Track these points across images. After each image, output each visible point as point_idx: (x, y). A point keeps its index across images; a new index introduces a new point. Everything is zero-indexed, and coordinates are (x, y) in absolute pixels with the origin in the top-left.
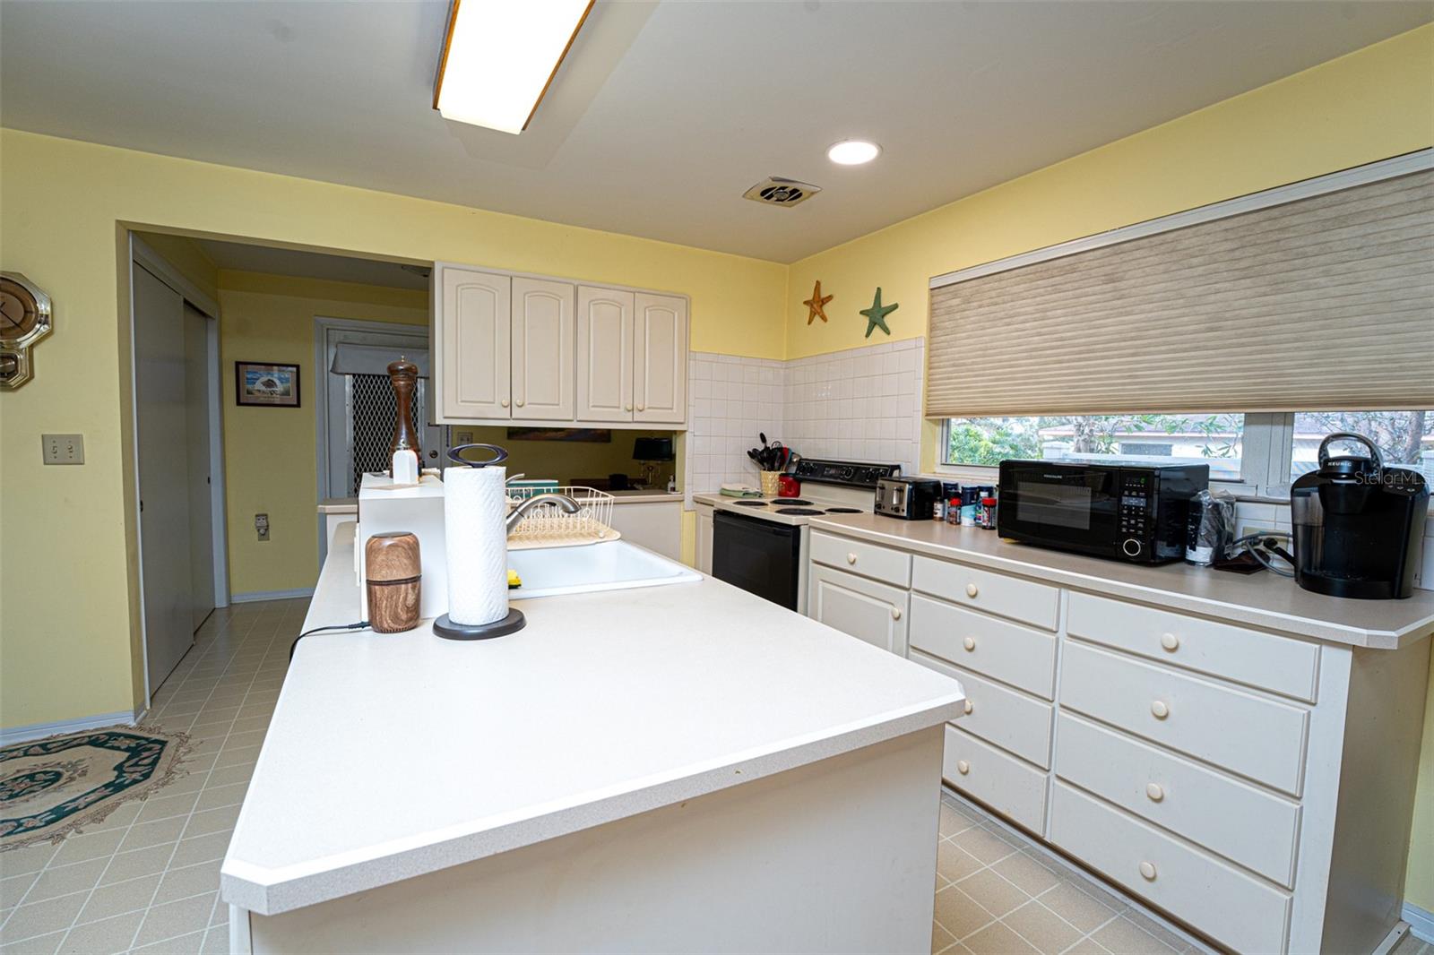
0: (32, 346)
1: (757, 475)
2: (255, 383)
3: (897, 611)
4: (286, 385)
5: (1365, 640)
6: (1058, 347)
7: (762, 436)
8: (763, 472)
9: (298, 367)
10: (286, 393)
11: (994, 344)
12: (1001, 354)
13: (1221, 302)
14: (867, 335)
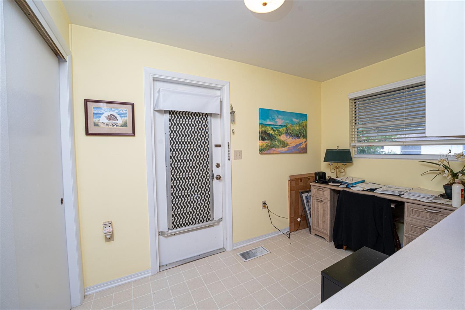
2: (100, 117)
4: (125, 119)
9: (132, 105)
10: (125, 125)
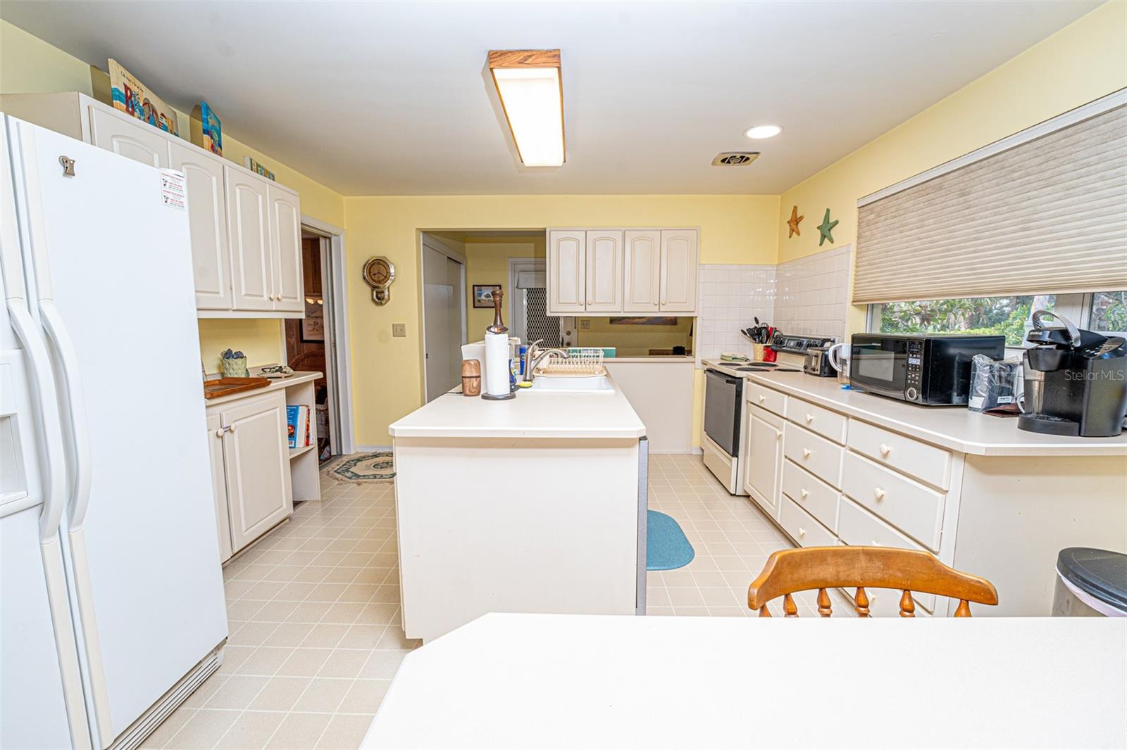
0: (389, 287)
1: (752, 347)
2: (481, 296)
3: (779, 433)
5: (984, 451)
6: (930, 248)
7: (756, 319)
8: (756, 344)
9: (500, 286)
11: (893, 247)
12: (896, 255)
13: (1031, 206)
14: (821, 244)
